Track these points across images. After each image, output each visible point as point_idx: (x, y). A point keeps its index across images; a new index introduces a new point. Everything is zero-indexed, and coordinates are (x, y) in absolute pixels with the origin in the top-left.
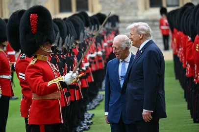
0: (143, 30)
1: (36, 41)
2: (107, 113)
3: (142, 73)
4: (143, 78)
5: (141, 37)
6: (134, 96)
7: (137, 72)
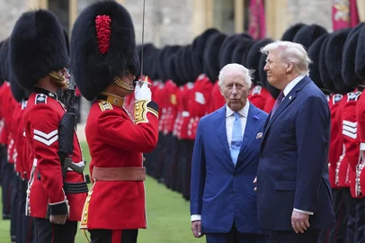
0: (296, 56)
1: (110, 67)
2: (196, 217)
3: (294, 138)
4: (296, 149)
5: (289, 69)
6: (276, 183)
7: (285, 135)
